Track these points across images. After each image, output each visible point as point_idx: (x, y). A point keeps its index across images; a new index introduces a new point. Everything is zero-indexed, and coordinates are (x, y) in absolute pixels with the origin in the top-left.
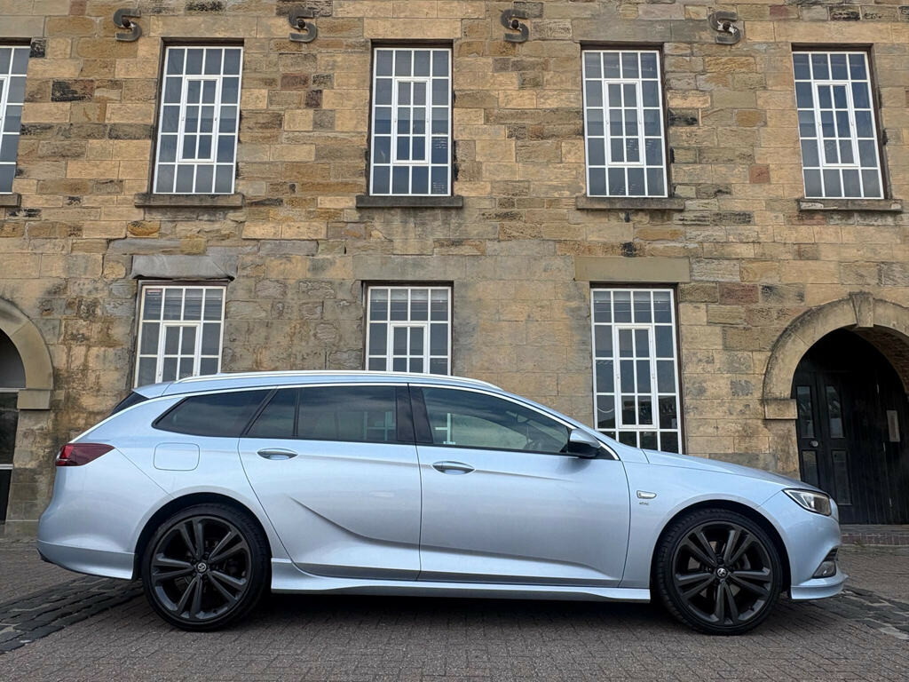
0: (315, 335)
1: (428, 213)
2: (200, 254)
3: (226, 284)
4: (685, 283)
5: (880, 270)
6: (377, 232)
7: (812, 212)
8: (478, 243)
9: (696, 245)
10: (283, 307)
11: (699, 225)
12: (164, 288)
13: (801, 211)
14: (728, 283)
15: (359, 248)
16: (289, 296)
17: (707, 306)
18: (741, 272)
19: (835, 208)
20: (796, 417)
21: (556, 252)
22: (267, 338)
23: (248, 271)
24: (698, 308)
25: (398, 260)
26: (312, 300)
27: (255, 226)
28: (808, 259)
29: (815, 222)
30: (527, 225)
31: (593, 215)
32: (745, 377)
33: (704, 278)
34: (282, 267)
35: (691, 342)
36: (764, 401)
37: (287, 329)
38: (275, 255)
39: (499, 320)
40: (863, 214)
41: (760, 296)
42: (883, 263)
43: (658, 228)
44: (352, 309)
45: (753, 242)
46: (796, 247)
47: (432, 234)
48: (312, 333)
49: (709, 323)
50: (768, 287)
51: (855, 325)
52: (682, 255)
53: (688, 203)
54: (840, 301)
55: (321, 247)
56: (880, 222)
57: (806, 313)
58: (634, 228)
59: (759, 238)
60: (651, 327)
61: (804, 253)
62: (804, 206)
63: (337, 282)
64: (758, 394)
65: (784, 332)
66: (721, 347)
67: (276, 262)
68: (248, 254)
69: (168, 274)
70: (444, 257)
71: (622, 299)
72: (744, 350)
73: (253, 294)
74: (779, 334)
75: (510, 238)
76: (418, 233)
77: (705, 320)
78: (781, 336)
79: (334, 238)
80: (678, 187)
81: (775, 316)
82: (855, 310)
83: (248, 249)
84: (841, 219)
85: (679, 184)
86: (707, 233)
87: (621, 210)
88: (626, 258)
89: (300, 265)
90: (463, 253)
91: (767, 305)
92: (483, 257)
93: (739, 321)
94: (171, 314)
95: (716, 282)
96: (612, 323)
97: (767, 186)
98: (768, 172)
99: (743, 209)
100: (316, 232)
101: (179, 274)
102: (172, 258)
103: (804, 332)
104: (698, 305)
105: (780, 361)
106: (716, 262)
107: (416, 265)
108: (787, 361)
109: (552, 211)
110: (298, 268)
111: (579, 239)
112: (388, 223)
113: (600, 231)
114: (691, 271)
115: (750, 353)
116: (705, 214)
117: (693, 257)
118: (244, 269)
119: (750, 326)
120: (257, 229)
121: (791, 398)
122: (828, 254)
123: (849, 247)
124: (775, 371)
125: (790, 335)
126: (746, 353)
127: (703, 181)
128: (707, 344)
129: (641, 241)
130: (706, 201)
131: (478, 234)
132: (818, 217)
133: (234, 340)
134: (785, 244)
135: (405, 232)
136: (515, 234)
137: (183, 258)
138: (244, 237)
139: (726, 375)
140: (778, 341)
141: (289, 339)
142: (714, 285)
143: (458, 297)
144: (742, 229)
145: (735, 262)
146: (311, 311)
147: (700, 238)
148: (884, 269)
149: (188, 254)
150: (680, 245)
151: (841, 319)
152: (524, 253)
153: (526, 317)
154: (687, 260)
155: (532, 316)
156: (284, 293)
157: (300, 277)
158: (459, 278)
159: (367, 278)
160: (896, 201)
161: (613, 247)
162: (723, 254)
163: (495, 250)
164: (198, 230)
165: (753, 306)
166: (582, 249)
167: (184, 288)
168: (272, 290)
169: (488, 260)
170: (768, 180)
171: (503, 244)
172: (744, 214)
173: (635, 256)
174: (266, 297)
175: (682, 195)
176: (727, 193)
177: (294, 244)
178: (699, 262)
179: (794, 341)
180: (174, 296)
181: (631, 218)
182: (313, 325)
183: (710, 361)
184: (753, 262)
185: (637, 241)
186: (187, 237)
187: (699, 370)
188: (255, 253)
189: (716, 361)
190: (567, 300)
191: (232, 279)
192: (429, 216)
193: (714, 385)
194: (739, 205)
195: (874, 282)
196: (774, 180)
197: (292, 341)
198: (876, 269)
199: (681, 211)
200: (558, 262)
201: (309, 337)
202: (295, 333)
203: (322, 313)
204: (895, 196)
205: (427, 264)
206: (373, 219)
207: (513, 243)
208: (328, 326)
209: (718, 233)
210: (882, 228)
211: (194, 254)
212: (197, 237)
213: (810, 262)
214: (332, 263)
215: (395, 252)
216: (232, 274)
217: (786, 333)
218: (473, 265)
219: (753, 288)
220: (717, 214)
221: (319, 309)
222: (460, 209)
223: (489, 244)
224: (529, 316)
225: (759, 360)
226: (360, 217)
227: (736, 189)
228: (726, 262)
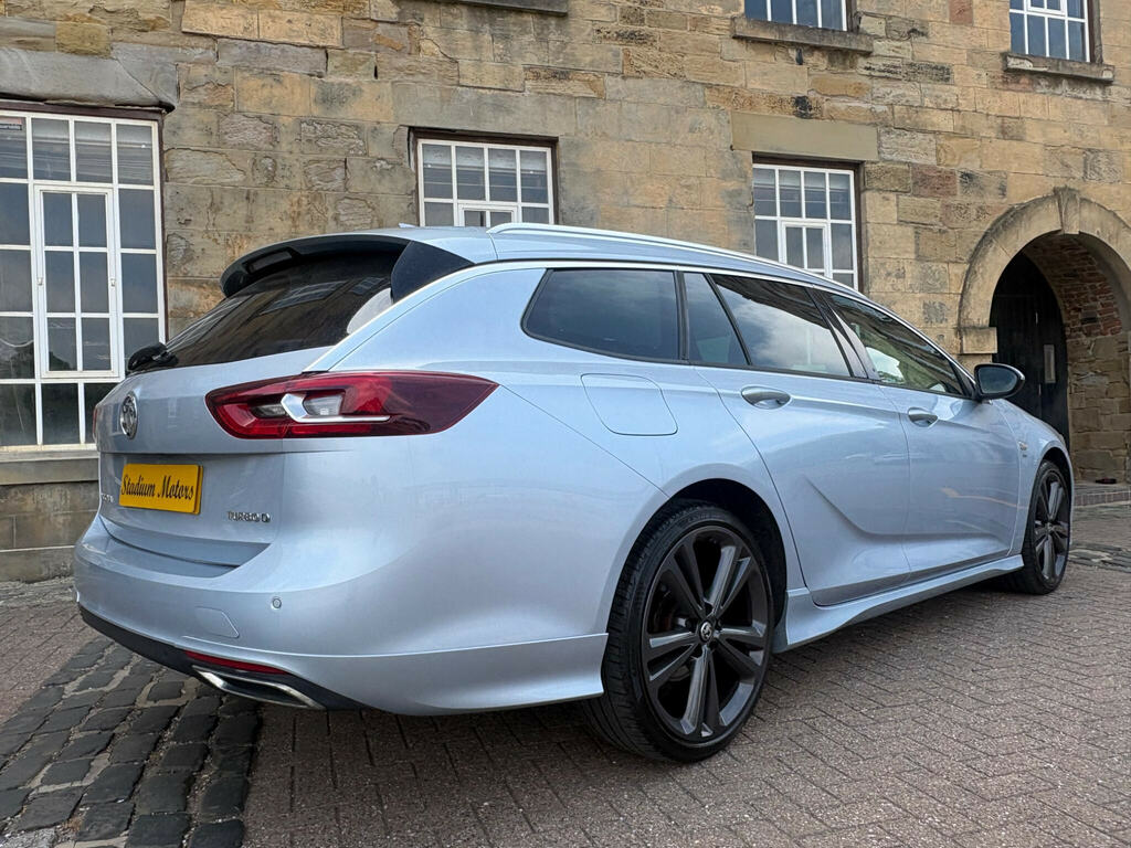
0: (336, 218)
1: (512, 18)
2: (99, 53)
3: (158, 117)
4: (873, 163)
5: (1086, 159)
6: (430, 44)
7: (1019, 72)
8: (592, 78)
9: (886, 108)
10: (275, 166)
11: (888, 78)
12: (29, 116)
13: (1007, 70)
14: (922, 166)
15: (399, 69)
16: (284, 146)
17: (898, 198)
18: (937, 151)
19: (1045, 69)
20: (995, 351)
21: (705, 103)
22: (250, 220)
23: (201, 95)
24: (888, 200)
25: (469, 95)
26: (325, 156)
27: (207, 9)
28: (1012, 138)
29: (1019, 87)
30: (665, 55)
31: (754, 49)
32: (939, 299)
33: (894, 157)
34: (266, 92)
35: (879, 248)
36: (960, 330)
37: (285, 205)
38: (249, 69)
39: (629, 206)
40: (1072, 82)
41: (958, 185)
42: (1089, 150)
43: (837, 77)
44: (397, 175)
45: (952, 110)
46: (999, 121)
47: (522, 57)
48: (330, 214)
49: (901, 222)
50: (967, 175)
51: (1059, 231)
52: (868, 121)
53: (876, 43)
54: (1045, 198)
55: (333, 62)
56: (1088, 95)
57: (1008, 212)
58: (809, 75)
59: (958, 104)
60: (825, 225)
61: (1009, 130)
62: (1013, 63)
63: (368, 126)
64: (952, 322)
65: (984, 237)
66: (913, 256)
67: (254, 83)
68: (196, 63)
69: (35, 88)
70: (542, 98)
71: (788, 183)
72: (940, 260)
73: (214, 139)
74: (979, 239)
75: (641, 74)
76: (496, 51)
77: (896, 217)
78: (981, 242)
79: (357, 47)
80: (864, 18)
81: (973, 212)
82: (1061, 213)
83: (197, 53)
84: (1049, 86)
85: (867, 14)
86: (899, 92)
87: (792, 45)
88: (799, 120)
89: (298, 90)
90: (570, 92)
91: (966, 200)
92: (602, 102)
93: (934, 221)
94: (48, 169)
95: (909, 164)
96: (778, 218)
97: (969, 30)
98: (971, 9)
99: (942, 61)
100: (323, 33)
101: (60, 91)
102: (40, 57)
103: (1006, 238)
104: (887, 195)
105: (979, 276)
106: (909, 135)
107: (498, 107)
108: (986, 276)
109: (700, 36)
110: (296, 98)
111: (736, 85)
112: (448, 29)
113: (765, 74)
114: (880, 146)
115: (945, 265)
116: (897, 63)
117: (883, 124)
118: (194, 89)
119: (945, 228)
120: (210, 14)
121: (991, 325)
122: (1034, 133)
123: (1055, 126)
124: (973, 291)
125: (991, 241)
126: (940, 265)
127: (895, 14)
128: (897, 251)
129: (819, 96)
130: (898, 44)
131: (592, 63)
132: (1024, 80)
133: (188, 222)
134: (988, 115)
135: (477, 48)
136: (646, 68)
137: (65, 59)
138: (184, 30)
139: (918, 295)
140: (977, 249)
141: (290, 222)
142: (906, 167)
143: (567, 164)
144: (939, 86)
145: (931, 136)
146: (326, 176)
147: (890, 99)
148: (1090, 157)
149: (75, 52)
150: (865, 106)
151: (1044, 223)
152: (662, 100)
153: (666, 202)
154: (873, 131)
155: (674, 200)
156: (274, 141)
157: (301, 112)
158: (566, 135)
159: (419, 124)
160: (1109, 68)
161: (782, 101)
162: (917, 123)
163: (618, 92)
164: (91, 6)
165: (950, 200)
166: (739, 101)
167: (72, 119)
168: (254, 135)
169: (609, 106)
170: (970, 22)
171: (630, 82)
172: (943, 68)
173: (810, 117)
174: (241, 146)
175: (869, 31)
176: (923, 34)
177: (283, 50)
178: (888, 133)
179: (995, 248)
180: (50, 134)
181: (806, 58)
182: (331, 199)
183: (901, 275)
184: (951, 138)
185: (812, 95)
186: (68, 19)
187: (888, 288)
188: (209, 62)
189: (908, 275)
190: (724, 179)
191: (170, 108)
192: (514, 24)
193: (905, 308)
194: (936, 54)
195: (1079, 175)
196: (977, 22)
197: (296, 227)
198: (1082, 160)
199: (867, 54)
200: (708, 119)
201: (326, 221)
202: (299, 214)
203: (345, 180)
204: (1106, 61)
205: (515, 107)
206: (422, 20)
207: (644, 82)
208: (355, 202)
209: (909, 92)
210: (1091, 103)
211: (87, 54)
212: (90, 19)
213: (1015, 143)
214: (356, 92)
215: (462, 81)
216: (169, 98)
217: (986, 239)
218: (588, 113)
219: (949, 176)
220: (911, 65)
221: (339, 172)
222: (562, 16)
223: (609, 81)
224: (670, 201)
225: (956, 275)
226: (399, 14)
227: (933, 29)
228: (921, 136)
